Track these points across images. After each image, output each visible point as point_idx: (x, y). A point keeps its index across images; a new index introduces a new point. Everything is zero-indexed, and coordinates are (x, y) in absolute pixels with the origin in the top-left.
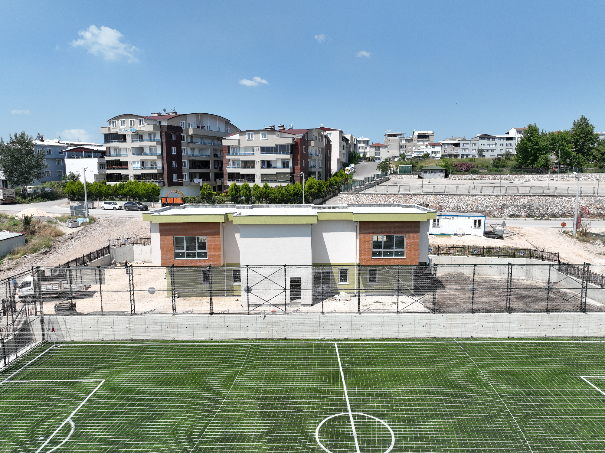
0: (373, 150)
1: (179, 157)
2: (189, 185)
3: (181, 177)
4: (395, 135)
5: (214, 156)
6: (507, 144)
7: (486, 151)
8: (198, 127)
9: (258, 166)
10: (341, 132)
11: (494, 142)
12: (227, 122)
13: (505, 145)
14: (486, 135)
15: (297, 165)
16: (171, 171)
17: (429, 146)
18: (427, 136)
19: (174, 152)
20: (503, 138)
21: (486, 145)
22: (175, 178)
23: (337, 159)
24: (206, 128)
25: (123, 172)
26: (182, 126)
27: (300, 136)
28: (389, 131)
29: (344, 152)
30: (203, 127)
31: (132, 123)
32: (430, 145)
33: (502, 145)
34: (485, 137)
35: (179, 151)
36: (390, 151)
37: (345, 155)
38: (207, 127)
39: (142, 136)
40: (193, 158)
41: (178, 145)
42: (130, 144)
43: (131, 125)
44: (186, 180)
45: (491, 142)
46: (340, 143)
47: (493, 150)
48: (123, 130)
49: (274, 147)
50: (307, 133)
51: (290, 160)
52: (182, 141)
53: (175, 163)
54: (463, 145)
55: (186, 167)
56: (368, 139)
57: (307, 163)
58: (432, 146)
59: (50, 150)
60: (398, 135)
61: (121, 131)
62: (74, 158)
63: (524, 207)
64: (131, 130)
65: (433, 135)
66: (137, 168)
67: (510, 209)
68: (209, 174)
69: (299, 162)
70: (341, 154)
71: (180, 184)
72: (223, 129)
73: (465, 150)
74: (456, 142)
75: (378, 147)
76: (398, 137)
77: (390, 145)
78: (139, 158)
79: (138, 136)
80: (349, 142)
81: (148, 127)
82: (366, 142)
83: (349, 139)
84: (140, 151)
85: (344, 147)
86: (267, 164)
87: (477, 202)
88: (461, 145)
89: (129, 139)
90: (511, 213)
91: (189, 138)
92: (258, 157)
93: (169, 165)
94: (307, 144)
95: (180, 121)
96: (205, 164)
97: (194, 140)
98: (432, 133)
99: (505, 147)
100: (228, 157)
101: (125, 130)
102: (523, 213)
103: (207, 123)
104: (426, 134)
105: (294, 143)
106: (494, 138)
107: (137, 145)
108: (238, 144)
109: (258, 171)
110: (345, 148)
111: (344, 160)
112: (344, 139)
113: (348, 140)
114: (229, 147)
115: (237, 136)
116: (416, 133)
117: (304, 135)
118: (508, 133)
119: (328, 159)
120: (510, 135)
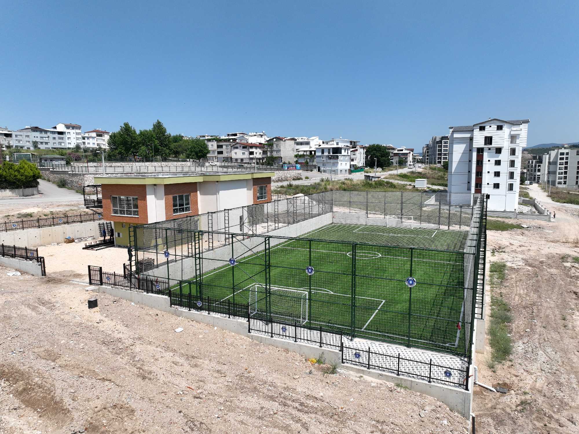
7: (40, 143)
11: (46, 136)
13: (57, 138)
14: (37, 128)
20: (53, 132)
21: (39, 137)
33: (54, 138)
45: (43, 135)
47: (46, 143)
54: (16, 136)
73: (19, 141)
74: (8, 132)
99: (57, 141)
106: (46, 132)
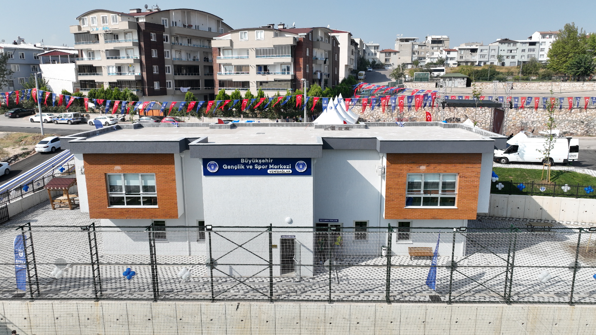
0: (383, 55)
1: (161, 61)
2: (174, 95)
3: (163, 84)
4: (407, 40)
5: (205, 61)
6: (529, 50)
7: (506, 57)
8: (184, 26)
9: (253, 70)
10: (350, 35)
11: (515, 48)
12: (219, 21)
13: (527, 51)
14: (506, 39)
15: (300, 71)
16: (152, 78)
17: (444, 52)
18: (441, 41)
19: (154, 55)
20: (525, 43)
21: (506, 51)
22: (156, 86)
23: (346, 65)
24: (194, 27)
25: (96, 78)
26: (165, 25)
27: (303, 35)
28: (400, 35)
29: (353, 57)
30: (190, 26)
31: (104, 20)
32: (446, 50)
33: (524, 51)
34: (505, 41)
35: (161, 54)
36: (401, 58)
37: (354, 61)
38: (196, 26)
39: (117, 36)
40: (178, 63)
41: (159, 46)
42: (103, 46)
43: (104, 22)
44: (171, 88)
45: (511, 47)
46: (349, 47)
47: (513, 57)
48: (95, 29)
49: (273, 49)
50: (312, 32)
51: (291, 64)
52: (165, 42)
53: (157, 69)
54: (481, 51)
55: (170, 74)
56: (377, 45)
57: (311, 68)
58: (448, 51)
59: (23, 54)
60: (411, 40)
61: (93, 30)
62: (50, 63)
63: (582, 124)
64: (104, 29)
65: (448, 40)
66: (113, 74)
67: (563, 125)
68: (198, 81)
69: (302, 66)
70: (350, 59)
71: (163, 92)
72: (214, 29)
73: (483, 56)
74: (474, 47)
75: (388, 53)
76: (410, 43)
77: (402, 50)
78: (113, 62)
79: (114, 36)
80: (359, 46)
81: (124, 25)
82: (377, 47)
83: (359, 43)
84: (114, 54)
85: (352, 52)
86: (263, 69)
87: (520, 116)
88: (479, 51)
89: (101, 38)
90: (564, 131)
91: (173, 38)
92: (253, 61)
93: (149, 71)
94: (311, 45)
95: (162, 18)
96: (193, 69)
97: (180, 41)
98: (447, 37)
99: (527, 53)
100: (218, 61)
101: (97, 30)
102: (579, 131)
103: (195, 21)
104: (440, 39)
105: (295, 44)
107: (112, 46)
108: (229, 46)
109: (253, 77)
110: (354, 53)
111: (352, 67)
112: (352, 42)
113: (357, 44)
114: (219, 49)
115: (229, 36)
116: (430, 39)
117: (308, 35)
118: (531, 38)
119: (336, 64)
120: (533, 40)
